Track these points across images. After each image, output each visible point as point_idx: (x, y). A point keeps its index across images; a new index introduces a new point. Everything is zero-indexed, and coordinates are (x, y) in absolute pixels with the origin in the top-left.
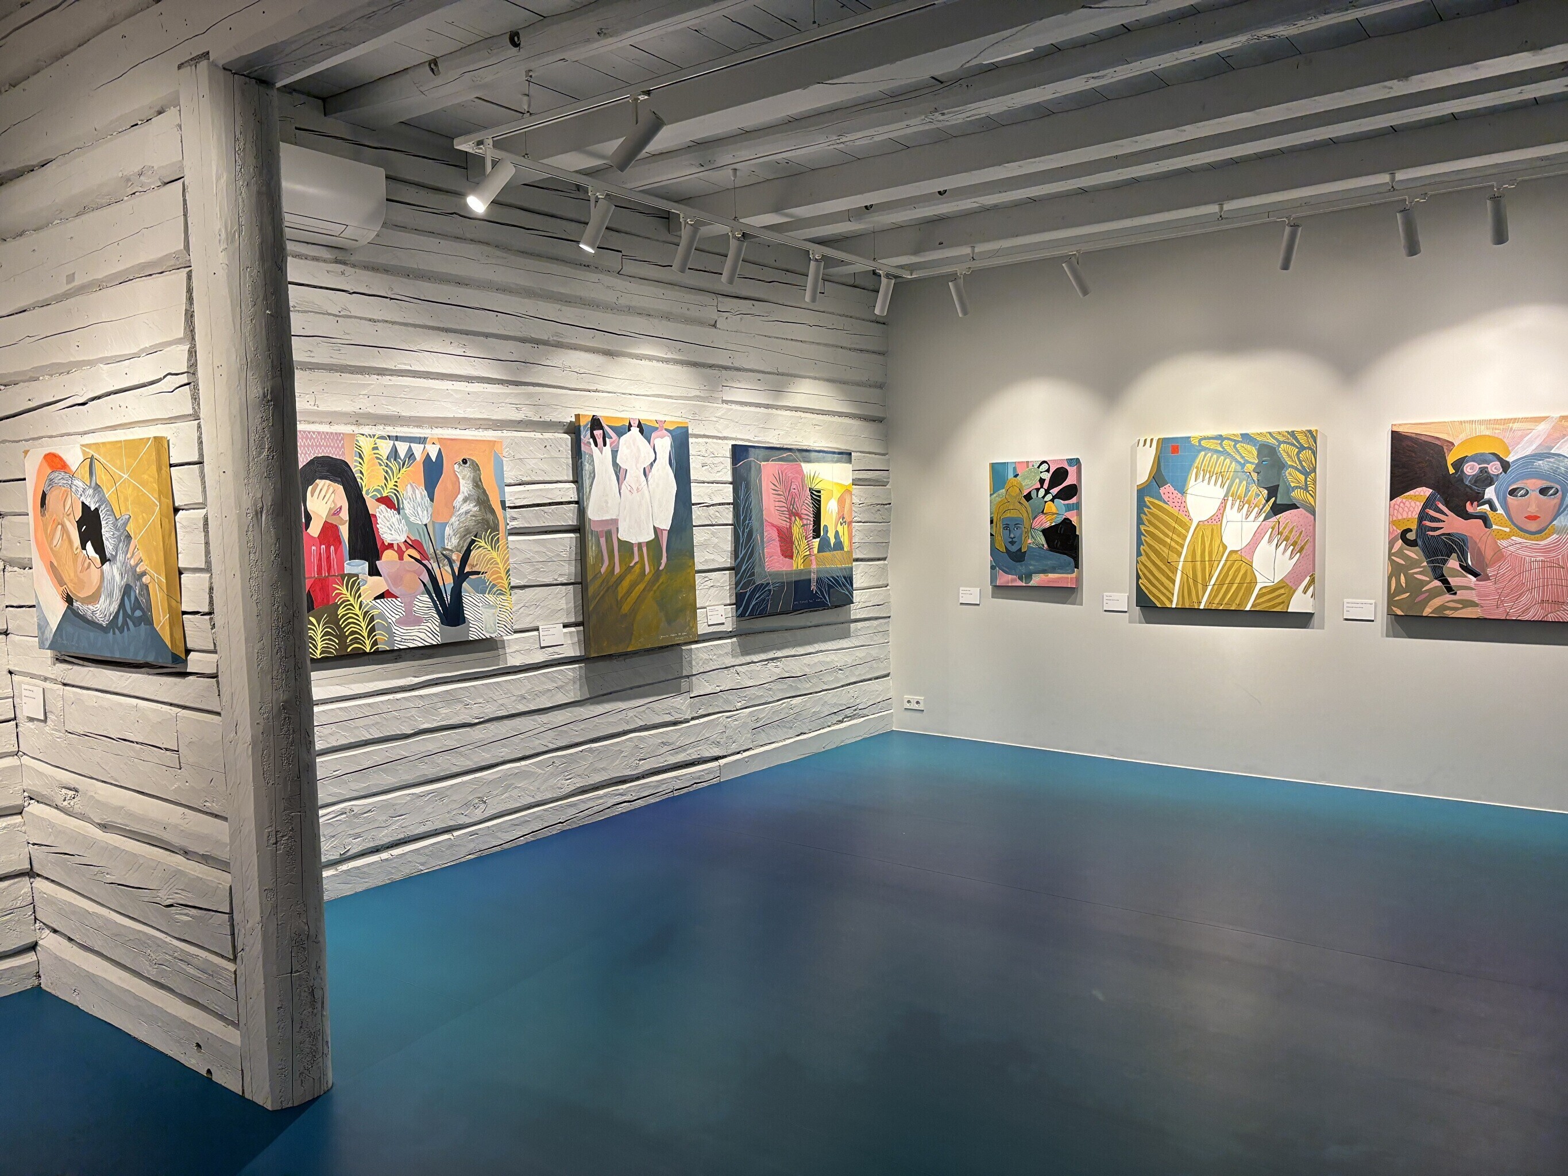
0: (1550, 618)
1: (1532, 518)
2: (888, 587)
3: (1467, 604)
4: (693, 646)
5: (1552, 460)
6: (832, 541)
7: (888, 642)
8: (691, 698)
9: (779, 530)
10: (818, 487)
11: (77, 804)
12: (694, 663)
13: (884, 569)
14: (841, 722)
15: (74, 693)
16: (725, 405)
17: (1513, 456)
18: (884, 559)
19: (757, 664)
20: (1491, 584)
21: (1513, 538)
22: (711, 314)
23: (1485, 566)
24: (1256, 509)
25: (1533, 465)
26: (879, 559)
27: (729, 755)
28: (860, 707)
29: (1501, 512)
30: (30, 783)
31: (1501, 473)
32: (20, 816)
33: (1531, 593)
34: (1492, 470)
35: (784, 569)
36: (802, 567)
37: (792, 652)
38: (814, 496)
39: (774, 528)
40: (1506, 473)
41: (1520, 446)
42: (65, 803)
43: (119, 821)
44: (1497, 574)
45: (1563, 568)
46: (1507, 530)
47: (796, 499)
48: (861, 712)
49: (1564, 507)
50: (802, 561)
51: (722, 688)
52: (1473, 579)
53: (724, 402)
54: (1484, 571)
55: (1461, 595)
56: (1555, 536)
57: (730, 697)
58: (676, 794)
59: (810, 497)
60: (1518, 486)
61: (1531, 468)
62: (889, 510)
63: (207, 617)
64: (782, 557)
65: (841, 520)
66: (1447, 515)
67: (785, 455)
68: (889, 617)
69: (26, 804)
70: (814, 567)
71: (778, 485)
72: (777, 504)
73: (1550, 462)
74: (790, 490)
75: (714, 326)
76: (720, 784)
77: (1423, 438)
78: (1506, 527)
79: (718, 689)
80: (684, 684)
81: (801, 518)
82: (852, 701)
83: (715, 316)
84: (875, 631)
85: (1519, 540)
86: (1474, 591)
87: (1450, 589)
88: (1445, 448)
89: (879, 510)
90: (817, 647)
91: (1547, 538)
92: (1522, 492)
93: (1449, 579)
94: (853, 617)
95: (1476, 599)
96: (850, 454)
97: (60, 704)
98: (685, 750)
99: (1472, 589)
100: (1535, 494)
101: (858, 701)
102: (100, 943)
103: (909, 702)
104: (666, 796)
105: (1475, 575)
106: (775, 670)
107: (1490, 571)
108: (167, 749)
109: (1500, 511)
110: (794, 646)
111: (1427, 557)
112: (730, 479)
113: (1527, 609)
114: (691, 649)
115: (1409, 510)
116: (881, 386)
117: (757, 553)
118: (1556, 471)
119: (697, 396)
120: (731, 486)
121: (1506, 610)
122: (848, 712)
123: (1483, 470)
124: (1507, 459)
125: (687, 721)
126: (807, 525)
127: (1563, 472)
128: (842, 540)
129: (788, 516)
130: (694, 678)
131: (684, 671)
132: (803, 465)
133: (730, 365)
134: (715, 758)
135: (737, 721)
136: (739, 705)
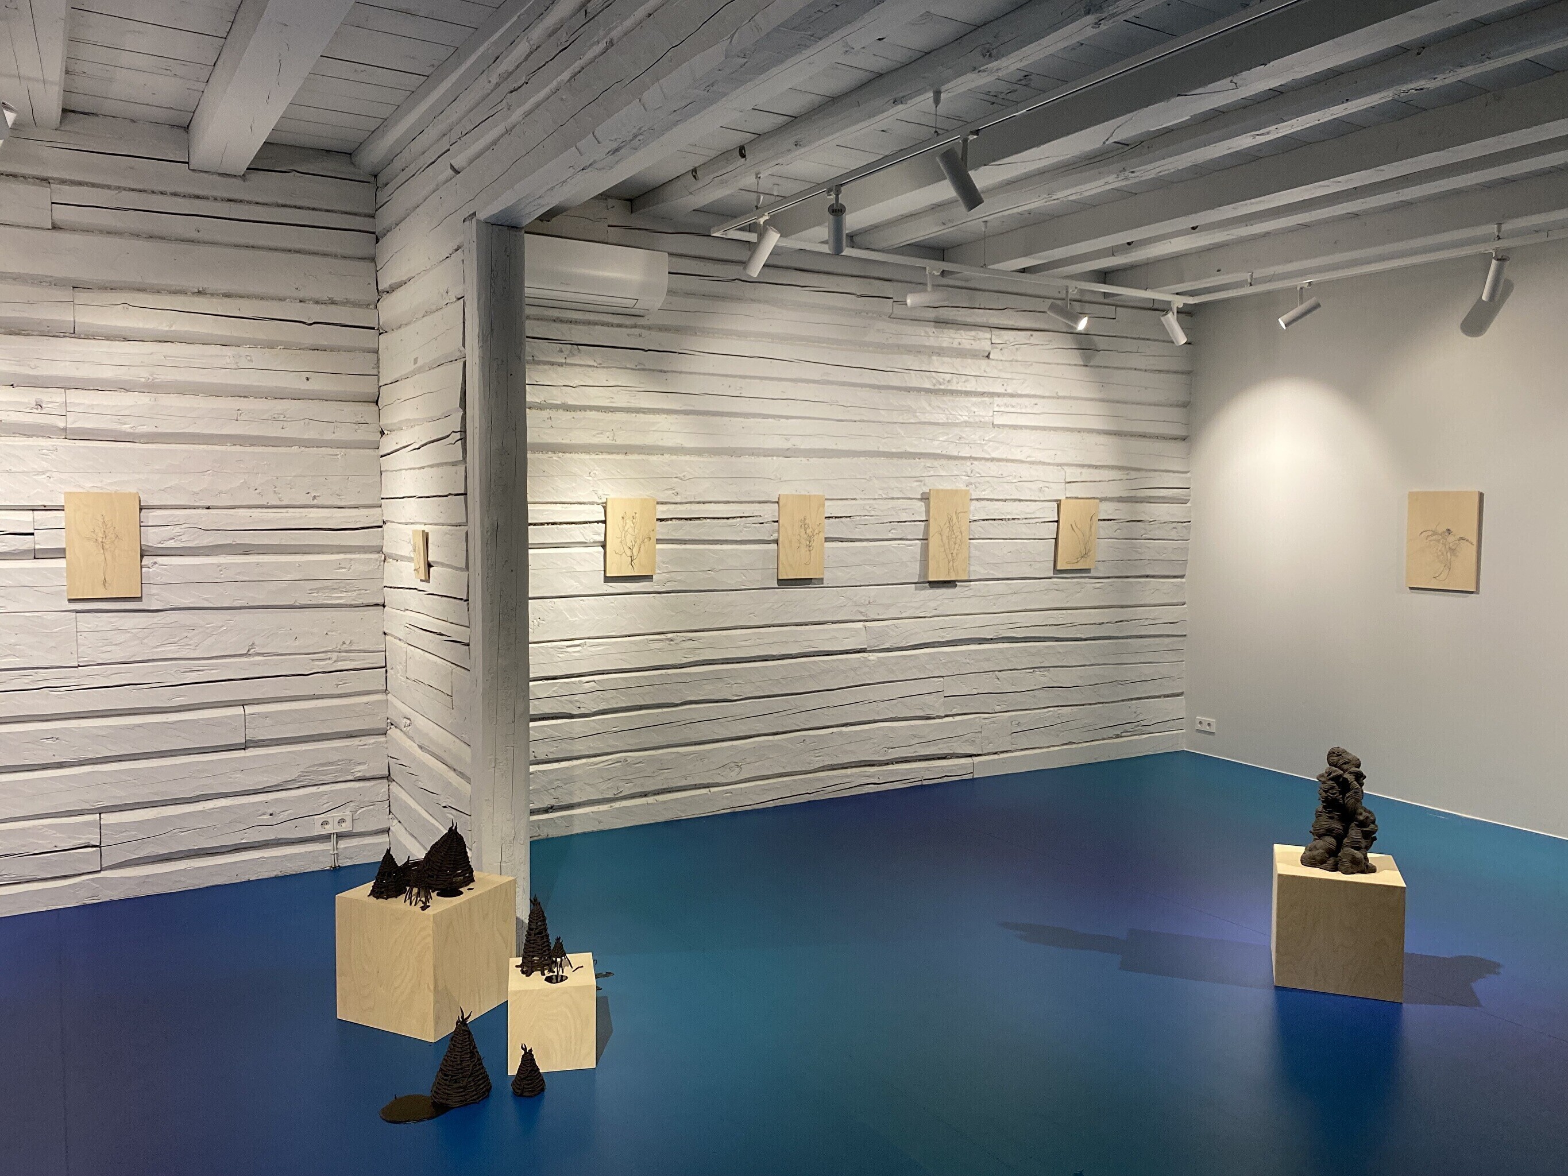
2: (1185, 606)
4: (949, 650)
7: (1183, 661)
8: (945, 697)
11: (410, 730)
13: (1181, 587)
14: (1118, 736)
15: (411, 650)
16: (996, 429)
18: (1182, 577)
19: (1021, 672)
22: (986, 345)
26: (1172, 577)
27: (985, 755)
28: (1143, 723)
30: (390, 712)
32: (384, 736)
37: (1064, 663)
42: (406, 728)
43: (427, 743)
48: (1143, 728)
51: (979, 691)
53: (997, 426)
57: (989, 700)
58: (925, 783)
62: (1188, 529)
68: (1185, 635)
69: (388, 728)
75: (988, 357)
76: (973, 779)
79: (976, 691)
82: (1135, 716)
83: (990, 347)
84: (1166, 649)
89: (1175, 529)
94: (1137, 633)
97: (405, 658)
98: (937, 745)
101: (1141, 717)
103: (1200, 723)
104: (917, 784)
108: (447, 694)
110: (1066, 658)
114: (947, 652)
116: (1185, 405)
119: (968, 422)
122: (1128, 726)
125: (939, 717)
130: (949, 679)
133: (1003, 391)
134: (971, 756)
135: (994, 722)
136: (998, 709)
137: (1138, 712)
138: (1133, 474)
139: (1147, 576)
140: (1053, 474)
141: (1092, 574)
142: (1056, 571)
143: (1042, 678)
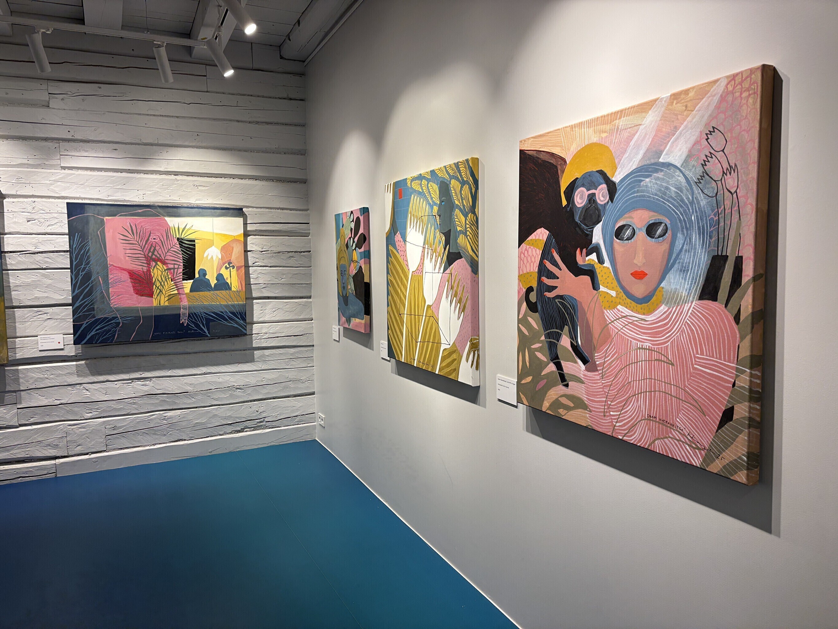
0: (658, 446)
1: (639, 275)
2: (313, 321)
3: (579, 404)
4: (20, 367)
5: (660, 175)
6: (213, 282)
7: (313, 367)
8: (18, 409)
9: (132, 274)
10: (191, 237)
12: (21, 380)
13: (308, 306)
14: (239, 431)
16: (63, 171)
17: (619, 173)
19: (116, 383)
20: (598, 377)
21: (619, 307)
23: (593, 349)
24: (439, 258)
25: (639, 186)
27: (72, 456)
28: (266, 420)
29: (607, 266)
31: (608, 202)
33: (638, 401)
34: (599, 198)
35: (139, 305)
36: (167, 304)
37: (169, 373)
38: (184, 245)
39: (125, 272)
40: (612, 202)
41: (626, 155)
44: (604, 363)
45: (672, 364)
46: (613, 293)
47: (157, 248)
48: (268, 424)
49: (674, 256)
50: (167, 299)
51: (62, 402)
52: (583, 367)
53: (64, 168)
54: (593, 357)
55: (574, 388)
56: (663, 308)
57: (76, 409)
59: (179, 246)
60: (624, 223)
61: (638, 191)
62: (310, 257)
64: (136, 295)
65: (227, 264)
66: (560, 269)
67: (140, 211)
68: (313, 346)
70: (185, 303)
71: (129, 236)
72: (128, 251)
73: (657, 179)
74: (148, 239)
75: (45, 106)
76: (55, 478)
77: (542, 156)
78: (613, 289)
79: (58, 402)
80: (8, 398)
81: (164, 263)
82: (254, 414)
83: (45, 98)
84: (291, 357)
85: (627, 311)
86: (583, 386)
87: (563, 378)
88: (559, 167)
89: (292, 257)
90: (204, 370)
91: (655, 310)
92: (628, 232)
93: (563, 363)
94: (254, 345)
95: (584, 398)
96: (241, 209)
99: (583, 382)
100: (641, 234)
101: (264, 415)
103: (320, 418)
105: (585, 361)
106: (140, 387)
107: (598, 358)
109: (607, 264)
110: (170, 369)
111: (546, 329)
112: (67, 231)
113: (634, 426)
114: (18, 370)
115: (532, 262)
116: (299, 152)
117: (99, 292)
118: (665, 194)
119: (25, 164)
120: (68, 236)
121: (612, 422)
122: (248, 424)
123: (592, 199)
124: (614, 179)
126: (174, 269)
127: (673, 195)
128: (229, 281)
129: (145, 262)
130: (22, 393)
131: (7, 387)
132: (169, 220)
134: (54, 458)
135: (83, 428)
136: (90, 416)
137: (260, 411)
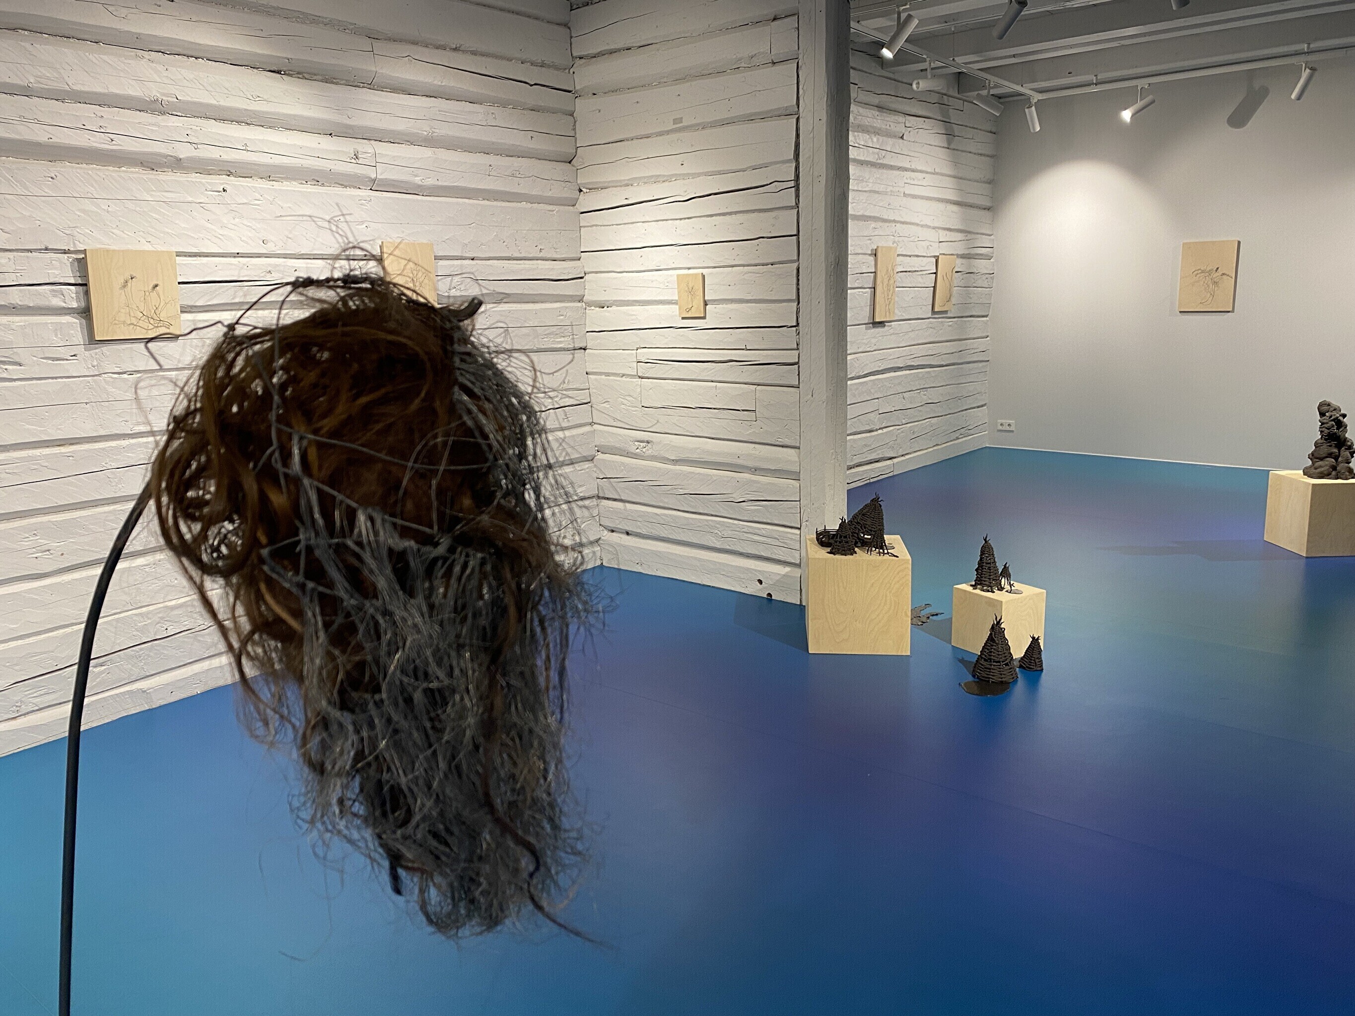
2: (988, 338)
7: (986, 380)
8: (879, 414)
11: (649, 451)
13: (987, 323)
14: (958, 438)
15: (651, 382)
18: (986, 316)
19: (915, 392)
22: (900, 129)
26: (983, 316)
27: (898, 457)
28: (969, 428)
30: (599, 441)
32: (593, 461)
42: (638, 450)
43: (695, 456)
48: (968, 432)
51: (895, 408)
57: (899, 415)
58: (872, 480)
62: (992, 278)
63: (794, 329)
68: (988, 361)
69: (596, 454)
75: (902, 137)
76: (894, 476)
79: (893, 409)
82: (964, 423)
83: (903, 130)
84: (980, 371)
89: (987, 279)
94: (967, 360)
97: (639, 390)
98: (876, 451)
101: (968, 424)
102: (666, 532)
103: (1002, 425)
104: (866, 482)
108: (743, 410)
116: (990, 182)
122: (962, 431)
125: (877, 430)
133: (909, 167)
134: (891, 459)
135: (902, 432)
136: (904, 422)
137: (965, 420)
138: (970, 236)
139: (971, 316)
140: (932, 235)
141: (949, 315)
142: (933, 312)
143: (925, 397)
